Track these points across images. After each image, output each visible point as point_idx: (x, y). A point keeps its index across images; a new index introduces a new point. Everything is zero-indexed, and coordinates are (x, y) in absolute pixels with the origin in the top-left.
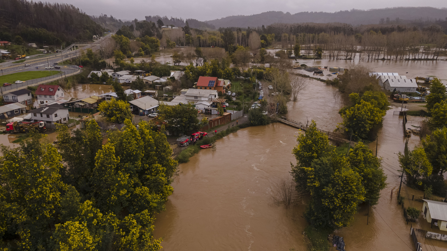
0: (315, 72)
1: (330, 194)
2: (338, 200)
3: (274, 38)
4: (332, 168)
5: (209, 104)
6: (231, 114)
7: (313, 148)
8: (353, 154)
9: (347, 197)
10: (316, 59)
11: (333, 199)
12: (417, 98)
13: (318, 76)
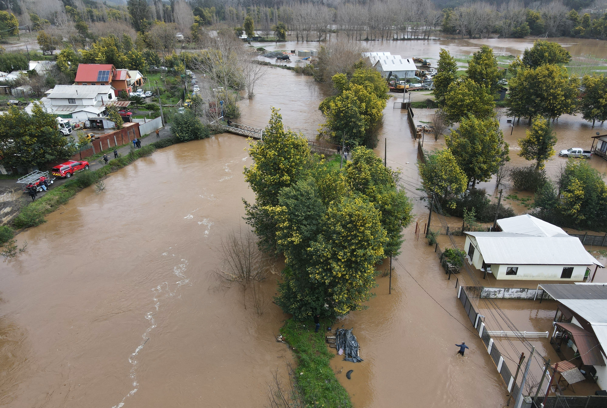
0: (278, 58)
1: (324, 256)
2: (338, 265)
3: (214, 15)
4: (320, 200)
5: (98, 112)
6: (137, 125)
7: (281, 166)
8: (354, 169)
9: (356, 256)
10: (279, 41)
11: (330, 264)
12: (418, 85)
13: (284, 63)
